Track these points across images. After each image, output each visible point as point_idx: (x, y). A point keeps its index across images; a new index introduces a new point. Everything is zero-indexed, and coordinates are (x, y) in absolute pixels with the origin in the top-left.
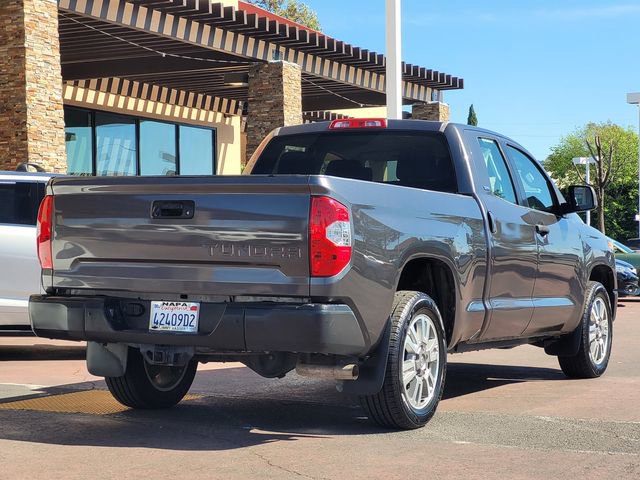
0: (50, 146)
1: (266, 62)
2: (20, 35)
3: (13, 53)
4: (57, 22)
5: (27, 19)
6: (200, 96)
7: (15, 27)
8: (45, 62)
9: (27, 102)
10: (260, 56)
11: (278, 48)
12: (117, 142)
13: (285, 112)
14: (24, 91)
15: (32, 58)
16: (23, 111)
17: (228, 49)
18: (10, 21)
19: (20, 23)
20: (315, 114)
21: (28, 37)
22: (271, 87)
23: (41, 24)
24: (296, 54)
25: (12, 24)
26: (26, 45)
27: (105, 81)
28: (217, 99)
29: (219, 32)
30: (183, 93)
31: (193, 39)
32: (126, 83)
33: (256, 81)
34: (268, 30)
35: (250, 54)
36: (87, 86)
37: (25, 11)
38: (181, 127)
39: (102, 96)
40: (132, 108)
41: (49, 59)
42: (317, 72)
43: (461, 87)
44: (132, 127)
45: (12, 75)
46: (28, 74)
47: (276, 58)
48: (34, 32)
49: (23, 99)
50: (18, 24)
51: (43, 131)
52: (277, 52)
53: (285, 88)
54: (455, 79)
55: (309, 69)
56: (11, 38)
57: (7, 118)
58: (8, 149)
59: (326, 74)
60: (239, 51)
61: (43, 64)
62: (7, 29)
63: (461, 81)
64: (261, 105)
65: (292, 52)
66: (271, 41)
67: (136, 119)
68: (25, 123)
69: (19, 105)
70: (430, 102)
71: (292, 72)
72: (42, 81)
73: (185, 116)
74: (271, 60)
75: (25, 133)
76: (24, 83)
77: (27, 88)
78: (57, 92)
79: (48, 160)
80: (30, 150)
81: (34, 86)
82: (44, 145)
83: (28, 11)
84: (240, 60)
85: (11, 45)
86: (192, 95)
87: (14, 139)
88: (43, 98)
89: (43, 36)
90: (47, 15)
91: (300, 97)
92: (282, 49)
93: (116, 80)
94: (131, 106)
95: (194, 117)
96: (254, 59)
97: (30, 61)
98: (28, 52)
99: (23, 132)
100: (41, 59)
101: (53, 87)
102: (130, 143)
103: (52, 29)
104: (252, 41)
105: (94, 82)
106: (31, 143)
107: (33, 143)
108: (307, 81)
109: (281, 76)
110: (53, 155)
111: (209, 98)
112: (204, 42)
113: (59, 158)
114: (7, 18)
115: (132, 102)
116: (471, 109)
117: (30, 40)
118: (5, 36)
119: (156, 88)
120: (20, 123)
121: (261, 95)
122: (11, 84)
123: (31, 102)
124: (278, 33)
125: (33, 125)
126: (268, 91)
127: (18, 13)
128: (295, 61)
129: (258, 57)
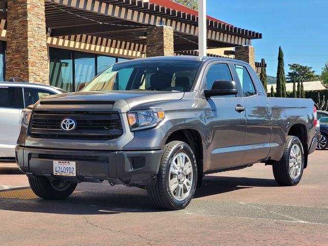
0: (40, 69)
1: (155, 26)
2: (25, 14)
3: (22, 23)
4: (44, 8)
5: (28, 7)
6: (128, 43)
7: (23, 10)
8: (38, 27)
9: (28, 47)
10: (152, 23)
11: (161, 19)
12: (86, 66)
13: (165, 51)
14: (27, 42)
15: (31, 26)
16: (26, 52)
17: (135, 20)
18: (20, 8)
19: (25, 8)
20: (189, 52)
21: (29, 15)
22: (158, 39)
23: (36, 9)
24: (171, 22)
25: (21, 9)
26: (28, 19)
27: (79, 36)
28: (137, 45)
29: (130, 11)
30: (119, 42)
31: (116, 15)
32: (90, 37)
33: (150, 36)
34: (155, 10)
35: (146, 22)
36: (69, 39)
37: (28, 2)
38: (119, 59)
39: (78, 44)
40: (93, 50)
41: (40, 26)
42: (183, 31)
43: (261, 37)
44: (93, 59)
45: (21, 34)
46: (29, 33)
47: (161, 24)
48: (32, 13)
49: (26, 46)
50: (24, 9)
51: (37, 62)
52: (161, 21)
53: (165, 39)
54: (257, 34)
55: (178, 29)
56: (21, 16)
57: (19, 56)
58: (19, 71)
59: (187, 32)
60: (141, 21)
61: (37, 29)
62: (19, 11)
63: (261, 35)
64: (153, 48)
65: (169, 21)
66: (158, 16)
67: (95, 55)
68: (27, 58)
69: (24, 49)
70: (244, 46)
71: (169, 31)
72: (36, 37)
73: (121, 53)
74: (158, 25)
75: (27, 63)
76: (27, 38)
77: (28, 41)
78: (44, 42)
79: (39, 76)
80: (30, 71)
81: (32, 39)
82: (37, 68)
83: (29, 3)
84: (141, 25)
85: (21, 20)
86: (124, 43)
87: (22, 66)
88: (36, 45)
89: (37, 15)
90: (39, 4)
91: (173, 44)
92: (164, 20)
93: (84, 36)
94: (92, 49)
95: (125, 54)
96: (149, 25)
97: (30, 27)
98: (29, 23)
99: (26, 62)
100: (36, 26)
101: (42, 40)
102: (92, 67)
103: (42, 11)
104: (147, 15)
105: (73, 37)
106: (30, 68)
107: (32, 68)
108: (177, 36)
109: (163, 33)
110: (42, 74)
111: (133, 44)
112: (122, 17)
113: (45, 75)
114: (19, 6)
115: (93, 47)
116: (280, 49)
117: (30, 17)
118: (18, 15)
119: (105, 40)
120: (25, 58)
121: (153, 43)
122: (21, 39)
123: (30, 47)
124: (160, 11)
125: (31, 59)
126: (156, 41)
127: (24, 3)
128: (171, 25)
129: (151, 24)
